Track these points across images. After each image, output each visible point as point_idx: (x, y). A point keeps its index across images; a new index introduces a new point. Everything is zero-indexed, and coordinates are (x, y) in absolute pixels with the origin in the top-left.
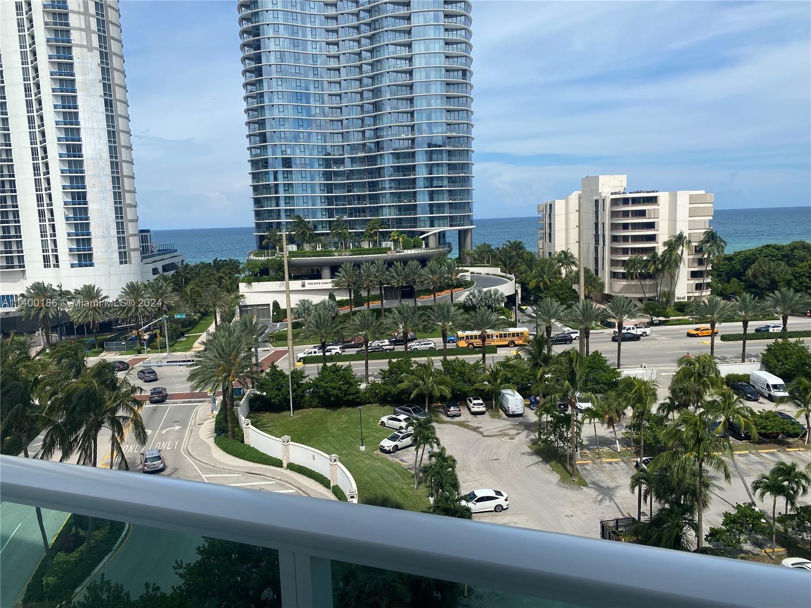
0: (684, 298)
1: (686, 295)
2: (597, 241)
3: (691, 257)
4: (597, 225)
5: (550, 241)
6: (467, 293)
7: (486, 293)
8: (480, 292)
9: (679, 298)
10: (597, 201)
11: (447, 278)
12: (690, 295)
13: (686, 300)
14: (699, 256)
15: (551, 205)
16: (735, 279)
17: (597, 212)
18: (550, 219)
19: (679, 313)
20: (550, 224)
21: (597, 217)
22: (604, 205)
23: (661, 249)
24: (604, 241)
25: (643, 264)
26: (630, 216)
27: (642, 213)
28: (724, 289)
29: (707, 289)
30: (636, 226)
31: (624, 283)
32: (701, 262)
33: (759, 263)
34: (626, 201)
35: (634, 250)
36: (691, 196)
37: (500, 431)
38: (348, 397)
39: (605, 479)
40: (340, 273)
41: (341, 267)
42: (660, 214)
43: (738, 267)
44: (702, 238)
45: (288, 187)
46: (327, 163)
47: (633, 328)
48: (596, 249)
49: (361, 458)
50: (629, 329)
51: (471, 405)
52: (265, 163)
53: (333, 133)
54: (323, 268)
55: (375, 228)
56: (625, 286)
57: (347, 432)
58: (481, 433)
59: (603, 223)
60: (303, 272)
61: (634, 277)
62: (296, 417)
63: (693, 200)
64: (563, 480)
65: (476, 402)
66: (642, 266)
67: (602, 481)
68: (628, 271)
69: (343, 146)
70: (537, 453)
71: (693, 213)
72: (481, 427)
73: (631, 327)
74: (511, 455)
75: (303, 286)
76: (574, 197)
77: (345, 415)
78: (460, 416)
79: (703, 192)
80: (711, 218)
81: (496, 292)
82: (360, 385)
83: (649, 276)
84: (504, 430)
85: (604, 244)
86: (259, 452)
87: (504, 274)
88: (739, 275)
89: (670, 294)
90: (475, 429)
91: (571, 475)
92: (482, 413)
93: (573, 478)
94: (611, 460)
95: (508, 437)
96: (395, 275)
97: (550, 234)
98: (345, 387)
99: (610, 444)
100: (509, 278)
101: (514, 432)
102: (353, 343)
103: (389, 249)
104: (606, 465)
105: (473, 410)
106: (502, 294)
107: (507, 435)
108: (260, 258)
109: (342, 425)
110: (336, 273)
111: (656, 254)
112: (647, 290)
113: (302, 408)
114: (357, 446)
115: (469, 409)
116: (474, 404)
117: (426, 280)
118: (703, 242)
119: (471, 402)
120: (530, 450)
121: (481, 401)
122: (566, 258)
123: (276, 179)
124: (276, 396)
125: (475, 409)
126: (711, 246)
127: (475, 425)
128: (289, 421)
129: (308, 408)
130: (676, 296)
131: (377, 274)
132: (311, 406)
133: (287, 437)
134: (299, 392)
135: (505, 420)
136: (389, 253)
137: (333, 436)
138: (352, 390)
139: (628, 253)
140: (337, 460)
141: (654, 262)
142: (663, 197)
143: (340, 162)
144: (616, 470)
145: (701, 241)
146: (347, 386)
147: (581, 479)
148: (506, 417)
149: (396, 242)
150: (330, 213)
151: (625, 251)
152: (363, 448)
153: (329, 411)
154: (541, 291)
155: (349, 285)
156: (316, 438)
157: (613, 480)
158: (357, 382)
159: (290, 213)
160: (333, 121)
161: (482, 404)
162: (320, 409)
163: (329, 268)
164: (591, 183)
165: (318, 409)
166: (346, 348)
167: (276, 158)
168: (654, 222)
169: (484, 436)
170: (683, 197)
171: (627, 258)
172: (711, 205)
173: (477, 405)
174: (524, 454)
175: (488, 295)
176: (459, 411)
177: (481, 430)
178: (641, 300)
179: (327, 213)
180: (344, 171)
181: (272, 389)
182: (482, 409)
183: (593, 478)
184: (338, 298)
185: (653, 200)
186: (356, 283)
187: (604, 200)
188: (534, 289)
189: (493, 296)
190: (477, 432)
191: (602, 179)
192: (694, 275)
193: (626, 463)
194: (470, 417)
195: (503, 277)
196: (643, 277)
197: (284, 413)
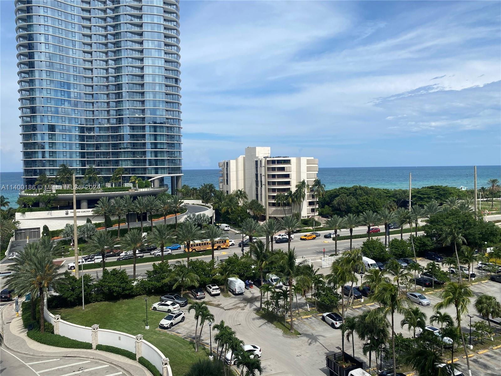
0: (306, 217)
1: (307, 215)
2: (257, 185)
3: (308, 194)
4: (257, 175)
5: (227, 184)
6: (186, 216)
7: (198, 216)
8: (194, 215)
9: (303, 217)
10: (257, 162)
11: (174, 207)
12: (309, 215)
13: (307, 218)
14: (312, 193)
15: (227, 163)
16: (327, 206)
17: (257, 168)
18: (227, 171)
19: (305, 225)
20: (227, 174)
21: (257, 171)
22: (261, 164)
23: (294, 189)
24: (261, 184)
25: (285, 198)
26: (276, 170)
27: (283, 169)
28: (323, 212)
29: (316, 212)
30: (280, 176)
31: (274, 209)
32: (313, 197)
33: (341, 197)
34: (273, 162)
35: (279, 190)
36: (308, 160)
37: (234, 305)
38: (125, 292)
39: (308, 329)
40: (98, 204)
41: (99, 200)
42: (292, 170)
43: (327, 199)
44: (313, 183)
45: (52, 145)
46: (82, 129)
47: (285, 235)
48: (257, 189)
49: (150, 335)
50: (283, 235)
51: (211, 290)
52: (34, 128)
53: (86, 110)
54: (83, 201)
55: (120, 174)
56: (274, 210)
57: (131, 317)
58: (223, 308)
59: (261, 174)
60: (62, 204)
61: (281, 205)
62: (87, 310)
63: (309, 162)
64: (285, 333)
65: (214, 287)
66: (285, 199)
67: (307, 331)
68: (277, 201)
69: (93, 119)
70: (263, 317)
71: (309, 169)
72: (221, 304)
73: (284, 234)
74: (247, 321)
75: (67, 214)
76: (241, 159)
77: (124, 305)
78: (204, 298)
79: (313, 158)
80: (317, 172)
81: (204, 215)
82: (133, 283)
83: (288, 204)
84: (236, 304)
85: (261, 186)
86: (70, 339)
87: (204, 204)
88: (328, 204)
89: (298, 215)
90: (218, 306)
91: (290, 330)
92: (218, 295)
93: (291, 331)
94: (306, 317)
95: (240, 309)
96: (138, 205)
97: (227, 180)
98: (123, 285)
99: (302, 307)
100: (208, 207)
101: (242, 305)
102: (112, 253)
103: (130, 188)
104: (305, 320)
105: (213, 293)
106: (208, 217)
107: (239, 307)
108: (32, 195)
109: (126, 312)
110: (96, 205)
111: (291, 192)
112: (286, 213)
113: (90, 302)
114: (143, 326)
115: (210, 293)
116: (213, 289)
117: (160, 208)
118: (314, 186)
119: (211, 288)
120: (257, 316)
121: (217, 287)
122: (241, 194)
123: (42, 139)
124: (71, 295)
125: (214, 292)
126: (318, 188)
127: (216, 303)
128: (83, 313)
129: (94, 302)
130: (302, 215)
131: (126, 205)
132: (97, 301)
133: (96, 326)
134: (88, 290)
135: (233, 298)
136: (130, 191)
137: (122, 321)
138: (128, 287)
139: (275, 191)
140: (142, 339)
141: (291, 197)
142: (293, 160)
143: (90, 129)
144: (312, 323)
145: (313, 185)
146: (124, 284)
147: (295, 331)
148: (234, 296)
149: (134, 183)
150: (83, 163)
151: (274, 190)
152: (147, 328)
153: (111, 303)
154: (229, 214)
155: (105, 213)
156: (109, 324)
157: (313, 329)
158: (131, 281)
159: (53, 163)
160: (86, 102)
161: (217, 289)
162: (104, 302)
163: (87, 201)
164: (251, 152)
165: (102, 303)
166: (107, 257)
167: (44, 125)
168: (289, 174)
169: (225, 310)
170: (304, 160)
171: (275, 194)
172: (317, 165)
173: (215, 290)
174: (254, 319)
175: (200, 217)
176: (204, 294)
177: (221, 306)
178: (282, 218)
179: (81, 163)
180: (94, 136)
181: (68, 290)
182: (218, 292)
183: (302, 329)
184: (93, 222)
185: (288, 162)
186: (111, 211)
187: (261, 161)
188: (225, 213)
189: (202, 218)
190: (220, 307)
191: (258, 149)
192: (310, 204)
193: (315, 317)
194: (211, 298)
195: (203, 206)
196: (285, 205)
197: (77, 308)
